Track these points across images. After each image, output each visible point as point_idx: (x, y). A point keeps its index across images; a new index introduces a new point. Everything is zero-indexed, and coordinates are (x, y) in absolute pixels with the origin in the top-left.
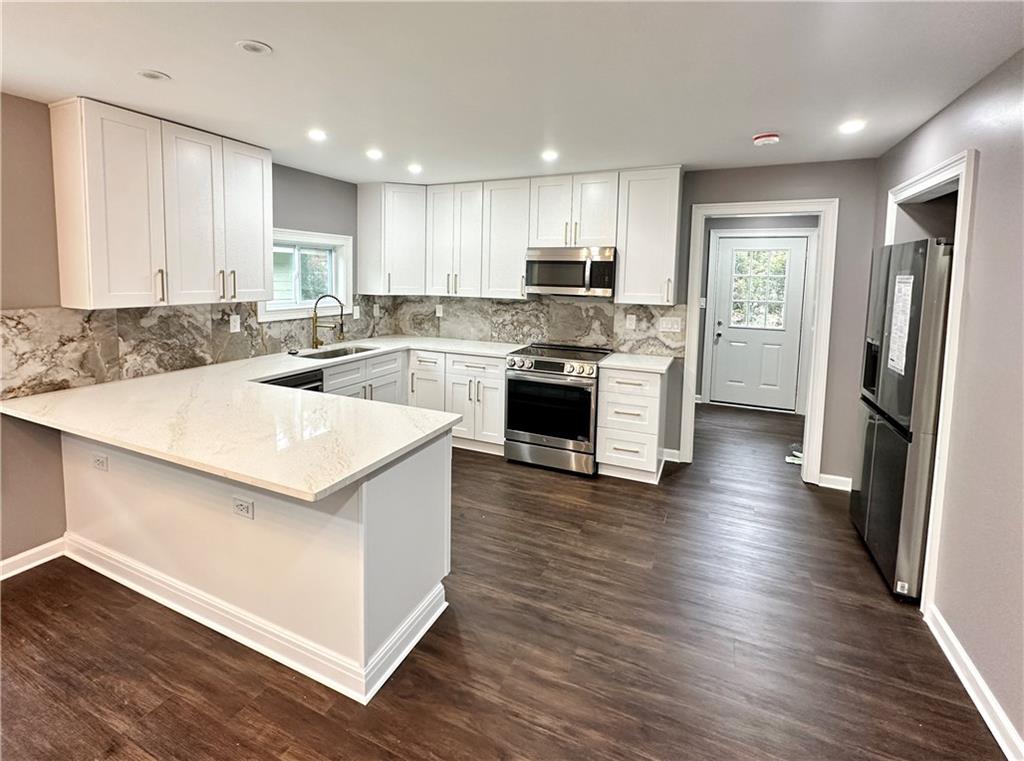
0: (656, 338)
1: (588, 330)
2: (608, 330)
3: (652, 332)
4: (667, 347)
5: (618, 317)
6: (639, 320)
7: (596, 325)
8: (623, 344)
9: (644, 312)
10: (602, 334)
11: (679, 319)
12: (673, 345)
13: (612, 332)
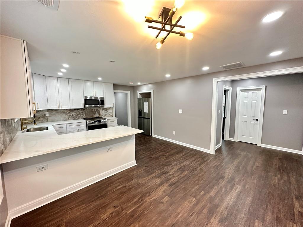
0: (108, 114)
1: (95, 114)
2: (99, 113)
3: (107, 113)
4: (110, 115)
5: (101, 111)
6: (105, 111)
7: (97, 113)
9: (106, 109)
11: (112, 110)
12: (111, 115)
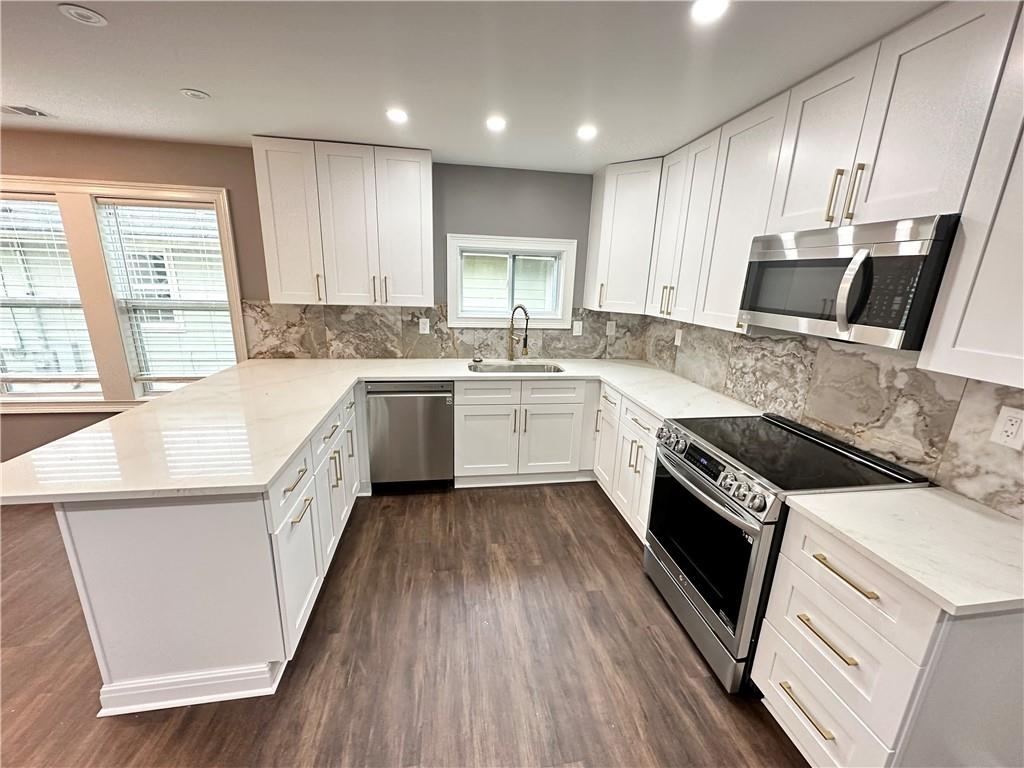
1: (883, 416)
5: (973, 407)
7: (906, 411)
8: (969, 477)
10: (915, 435)
13: (945, 439)
